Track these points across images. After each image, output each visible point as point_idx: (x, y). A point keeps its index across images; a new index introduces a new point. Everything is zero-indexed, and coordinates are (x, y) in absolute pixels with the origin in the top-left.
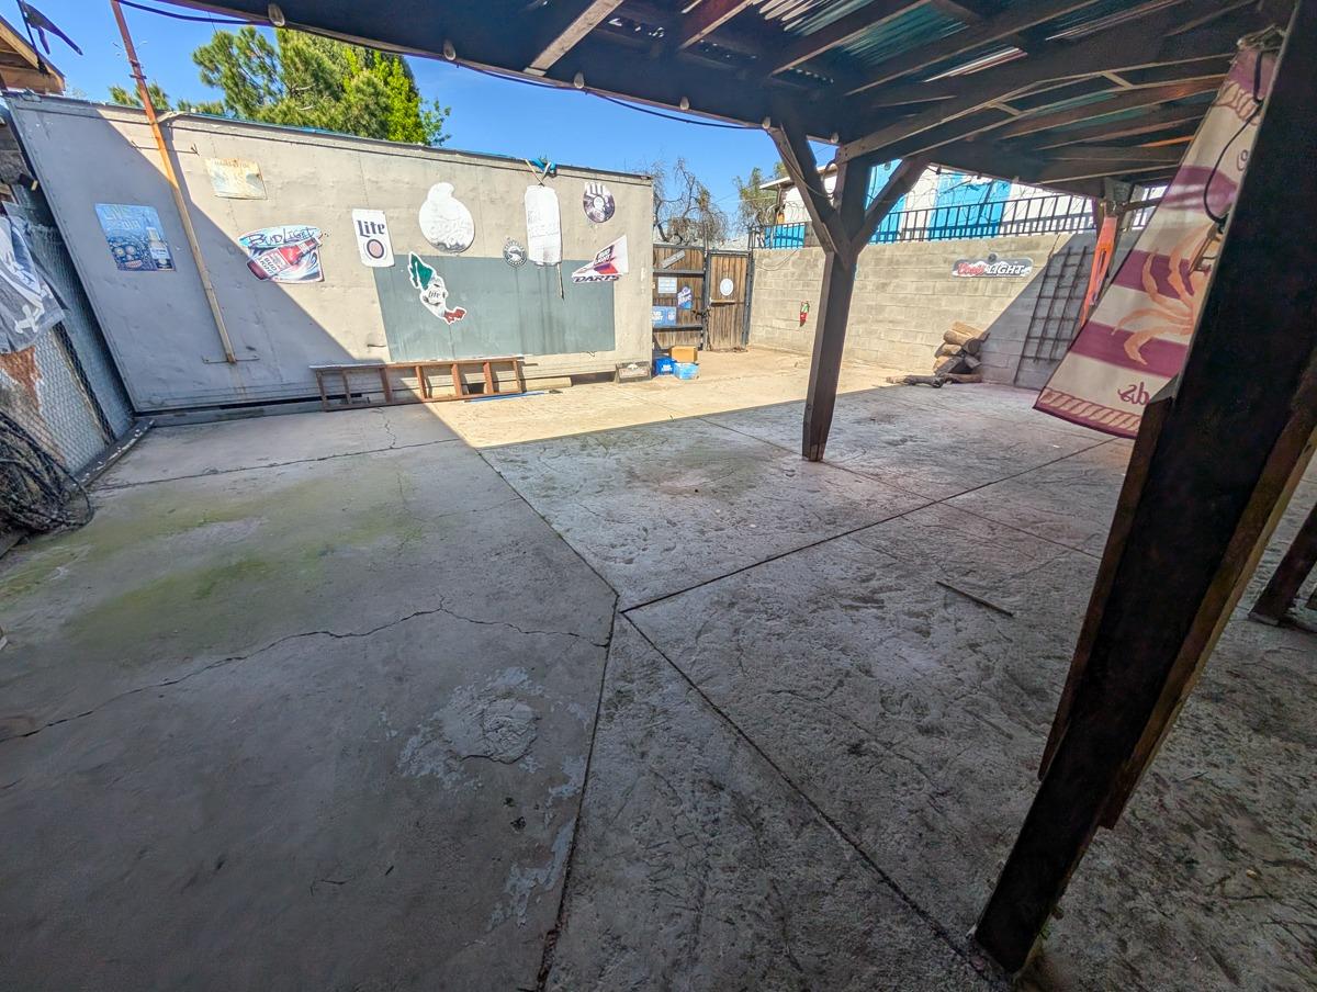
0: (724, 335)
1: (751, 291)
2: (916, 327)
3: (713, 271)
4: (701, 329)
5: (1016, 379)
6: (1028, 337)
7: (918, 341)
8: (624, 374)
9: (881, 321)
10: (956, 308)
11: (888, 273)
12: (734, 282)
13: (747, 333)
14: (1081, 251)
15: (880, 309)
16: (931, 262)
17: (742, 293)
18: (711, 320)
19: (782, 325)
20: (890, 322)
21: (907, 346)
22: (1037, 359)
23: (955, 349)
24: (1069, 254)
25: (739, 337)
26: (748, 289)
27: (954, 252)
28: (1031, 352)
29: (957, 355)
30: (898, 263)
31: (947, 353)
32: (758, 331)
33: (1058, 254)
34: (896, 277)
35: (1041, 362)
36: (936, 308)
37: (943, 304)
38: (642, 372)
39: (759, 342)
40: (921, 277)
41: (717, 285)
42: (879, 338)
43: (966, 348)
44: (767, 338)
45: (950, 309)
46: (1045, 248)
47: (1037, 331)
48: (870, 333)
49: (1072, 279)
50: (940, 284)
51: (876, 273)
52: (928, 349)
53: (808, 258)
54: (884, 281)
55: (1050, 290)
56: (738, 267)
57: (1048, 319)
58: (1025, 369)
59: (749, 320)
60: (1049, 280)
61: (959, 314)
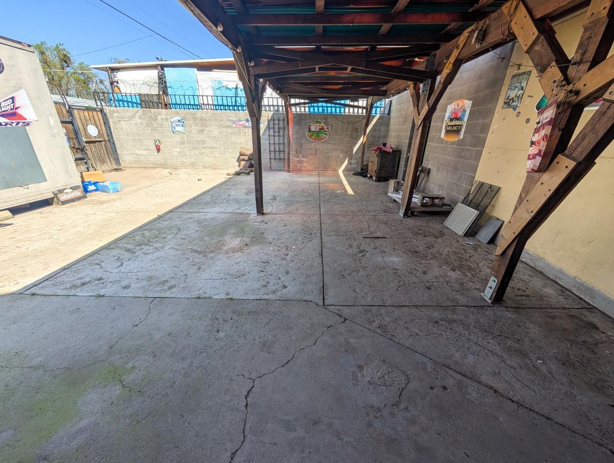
0: (103, 162)
1: (111, 133)
2: (224, 150)
3: (78, 120)
4: (84, 159)
5: (271, 167)
6: (270, 151)
7: (227, 156)
8: (63, 197)
9: (206, 148)
10: (239, 141)
11: (202, 125)
12: (97, 127)
13: (118, 159)
14: (277, 119)
15: (204, 142)
16: (222, 120)
17: (105, 134)
18: (89, 152)
19: (145, 152)
20: (211, 148)
21: (223, 158)
22: (275, 159)
23: (246, 158)
24: (274, 120)
25: (113, 162)
26: (109, 132)
27: (231, 117)
28: (273, 157)
29: (248, 160)
30: (206, 120)
31: (244, 160)
32: (125, 156)
33: (270, 120)
34: (207, 127)
35: (277, 160)
36: (231, 141)
37: (233, 139)
38: (78, 193)
39: (129, 163)
40: (219, 127)
41: (85, 130)
42: (208, 156)
43: (251, 157)
44: (135, 161)
45: (237, 141)
46: (266, 117)
47: (272, 149)
48: (202, 154)
49: (278, 129)
50: (229, 130)
51: (196, 125)
52: (233, 159)
53: (150, 114)
54: (201, 128)
55: (272, 133)
56: (96, 118)
57: (274, 144)
58: (272, 163)
59: (116, 151)
60: (270, 129)
61: (241, 143)
